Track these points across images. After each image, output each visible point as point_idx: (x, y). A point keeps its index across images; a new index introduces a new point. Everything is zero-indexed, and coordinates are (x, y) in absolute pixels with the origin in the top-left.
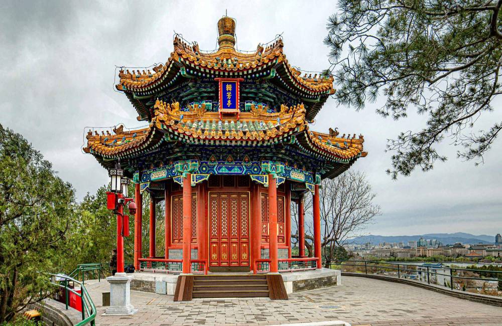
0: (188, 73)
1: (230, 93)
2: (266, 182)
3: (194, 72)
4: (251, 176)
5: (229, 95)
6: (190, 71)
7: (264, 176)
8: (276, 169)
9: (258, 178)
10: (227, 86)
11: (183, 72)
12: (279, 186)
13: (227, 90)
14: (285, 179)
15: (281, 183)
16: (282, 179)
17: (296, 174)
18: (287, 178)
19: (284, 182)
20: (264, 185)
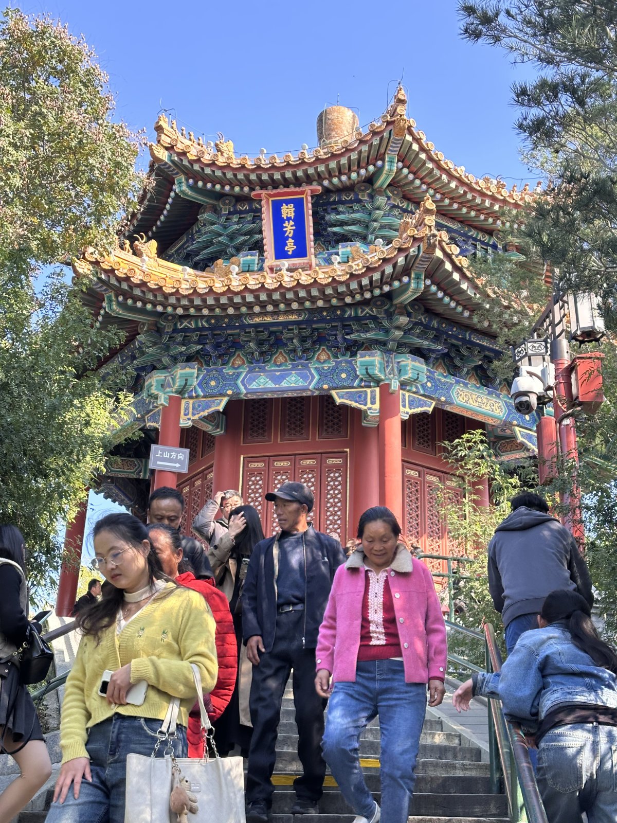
0: (194, 188)
1: (292, 223)
2: (373, 403)
3: (205, 184)
4: (334, 393)
5: (289, 228)
6: (196, 182)
7: (369, 390)
8: (400, 371)
9: (351, 396)
10: (284, 207)
11: (182, 187)
12: (413, 417)
13: (284, 216)
14: (434, 403)
15: (419, 410)
16: (425, 402)
17: (474, 397)
18: (439, 400)
19: (430, 410)
20: (368, 411)
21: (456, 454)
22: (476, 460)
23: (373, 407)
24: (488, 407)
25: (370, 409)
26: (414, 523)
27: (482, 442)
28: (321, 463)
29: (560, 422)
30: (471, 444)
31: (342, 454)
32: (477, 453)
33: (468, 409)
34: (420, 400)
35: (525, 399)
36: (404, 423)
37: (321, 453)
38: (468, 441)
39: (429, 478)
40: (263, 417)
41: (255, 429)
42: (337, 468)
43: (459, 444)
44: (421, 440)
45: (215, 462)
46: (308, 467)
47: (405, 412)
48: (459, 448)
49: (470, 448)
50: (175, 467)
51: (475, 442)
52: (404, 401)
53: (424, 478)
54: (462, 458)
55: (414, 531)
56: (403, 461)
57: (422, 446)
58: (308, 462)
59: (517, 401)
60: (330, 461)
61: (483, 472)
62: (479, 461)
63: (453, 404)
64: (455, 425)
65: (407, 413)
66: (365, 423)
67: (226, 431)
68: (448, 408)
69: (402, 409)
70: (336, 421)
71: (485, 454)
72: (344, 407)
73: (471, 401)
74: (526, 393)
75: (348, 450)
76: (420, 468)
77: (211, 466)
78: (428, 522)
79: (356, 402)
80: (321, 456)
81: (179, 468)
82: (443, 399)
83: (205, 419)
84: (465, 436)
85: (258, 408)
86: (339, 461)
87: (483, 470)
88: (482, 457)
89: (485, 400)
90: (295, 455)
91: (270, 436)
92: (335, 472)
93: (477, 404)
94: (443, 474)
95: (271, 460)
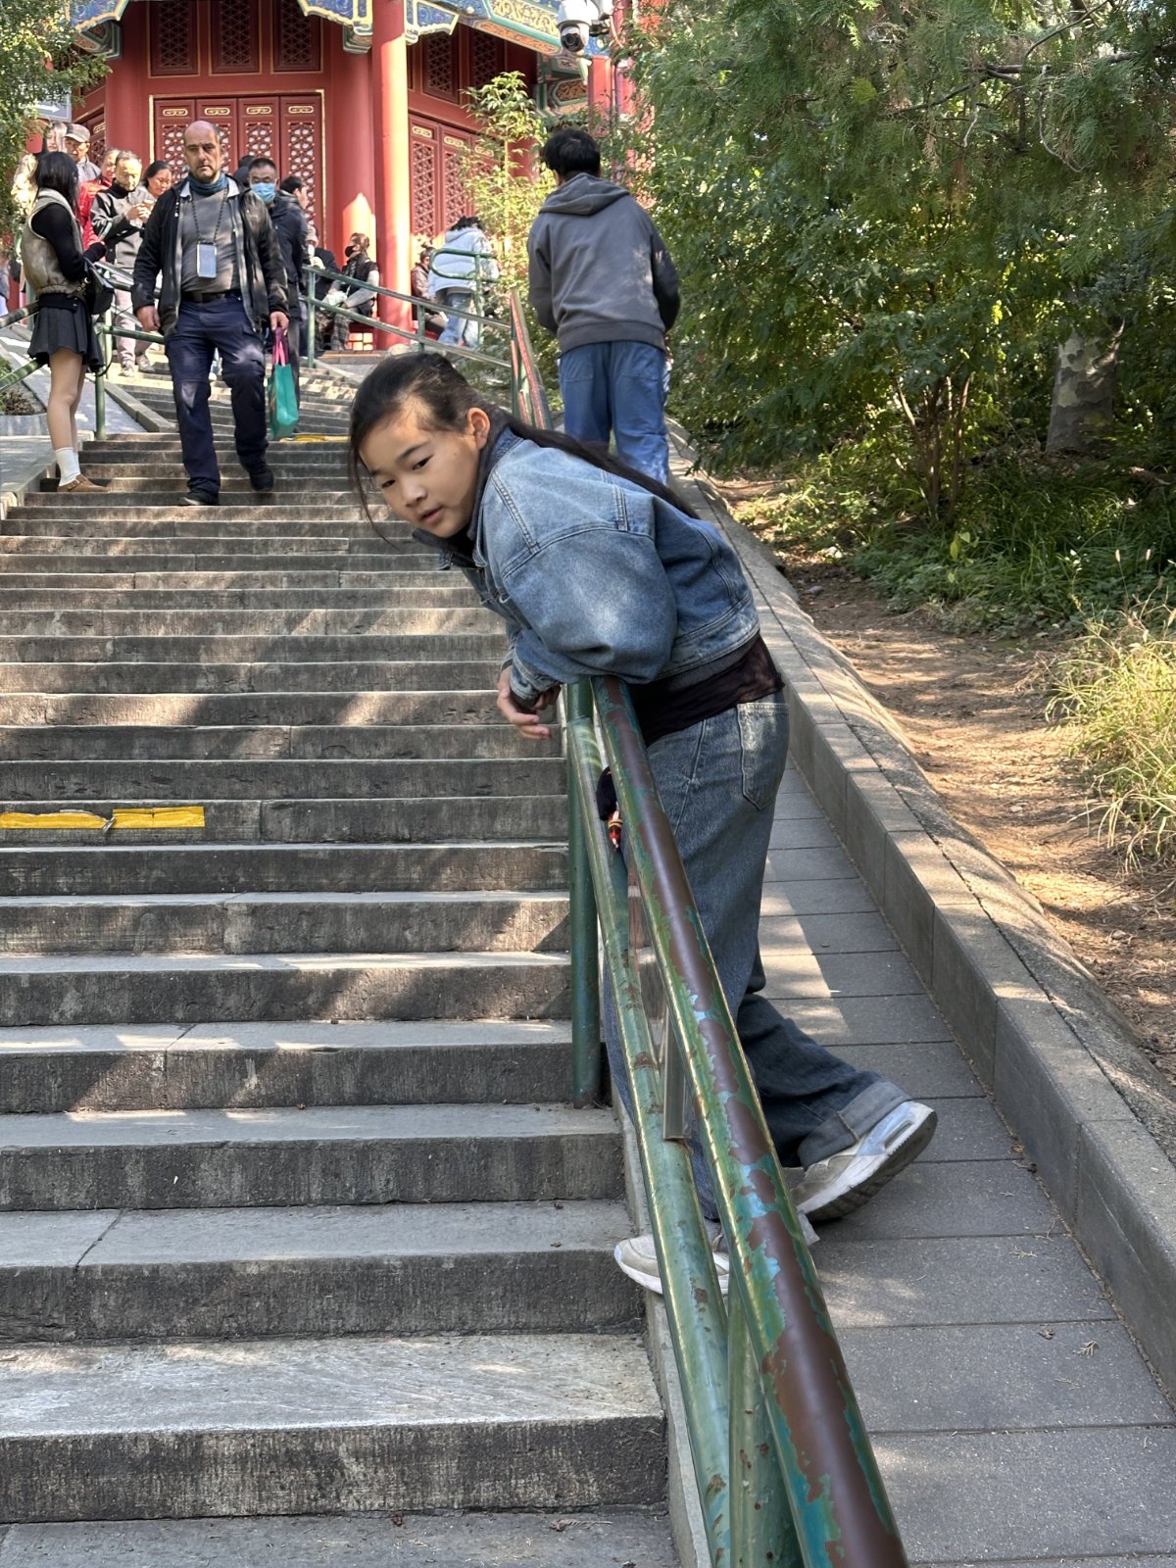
2: (362, 14)
12: (423, 38)
14: (457, 16)
15: (432, 28)
16: (442, 14)
17: (519, 7)
18: (464, 12)
19: (450, 28)
20: (355, 29)
21: (486, 105)
22: (512, 114)
23: (363, 21)
24: (541, 26)
25: (357, 24)
26: (426, 213)
27: (519, 89)
28: (280, 111)
29: (616, 64)
30: (505, 91)
31: (311, 98)
32: (513, 104)
33: (508, 28)
34: (436, 11)
35: (572, 31)
36: (410, 49)
37: (280, 95)
38: (500, 87)
39: (449, 141)
40: (182, 30)
41: (170, 51)
42: (305, 121)
43: (488, 92)
44: (436, 78)
45: (106, 106)
46: (259, 118)
47: (413, 30)
48: (489, 97)
49: (503, 97)
50: (49, 112)
51: (510, 89)
52: (410, 13)
53: (441, 140)
54: (493, 111)
55: (426, 226)
56: (410, 112)
57: (437, 88)
58: (259, 109)
59: (565, 33)
60: (293, 110)
61: (520, 130)
62: (515, 114)
63: (484, 19)
64: (489, 52)
65: (416, 33)
66: (348, 47)
67: (122, 52)
68: (479, 26)
69: (407, 26)
70: (301, 41)
71: (522, 104)
72: (315, 18)
73: (513, 14)
74: (574, 24)
75: (322, 91)
76: (434, 125)
77: (101, 112)
78: (446, 199)
79: (335, 11)
80: (279, 100)
81: (56, 113)
82: (470, 10)
83: (91, 32)
84: (497, 80)
85: (172, 15)
86: (308, 110)
87: (521, 128)
88: (518, 109)
89: (535, 14)
90: (238, 97)
91: (194, 65)
92: (302, 128)
93: (523, 19)
94: (470, 134)
95: (199, 106)
